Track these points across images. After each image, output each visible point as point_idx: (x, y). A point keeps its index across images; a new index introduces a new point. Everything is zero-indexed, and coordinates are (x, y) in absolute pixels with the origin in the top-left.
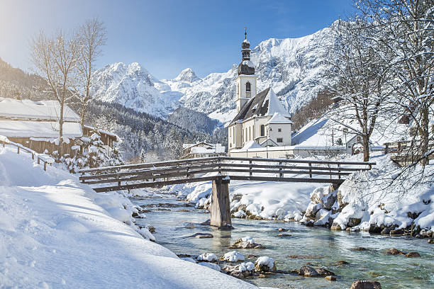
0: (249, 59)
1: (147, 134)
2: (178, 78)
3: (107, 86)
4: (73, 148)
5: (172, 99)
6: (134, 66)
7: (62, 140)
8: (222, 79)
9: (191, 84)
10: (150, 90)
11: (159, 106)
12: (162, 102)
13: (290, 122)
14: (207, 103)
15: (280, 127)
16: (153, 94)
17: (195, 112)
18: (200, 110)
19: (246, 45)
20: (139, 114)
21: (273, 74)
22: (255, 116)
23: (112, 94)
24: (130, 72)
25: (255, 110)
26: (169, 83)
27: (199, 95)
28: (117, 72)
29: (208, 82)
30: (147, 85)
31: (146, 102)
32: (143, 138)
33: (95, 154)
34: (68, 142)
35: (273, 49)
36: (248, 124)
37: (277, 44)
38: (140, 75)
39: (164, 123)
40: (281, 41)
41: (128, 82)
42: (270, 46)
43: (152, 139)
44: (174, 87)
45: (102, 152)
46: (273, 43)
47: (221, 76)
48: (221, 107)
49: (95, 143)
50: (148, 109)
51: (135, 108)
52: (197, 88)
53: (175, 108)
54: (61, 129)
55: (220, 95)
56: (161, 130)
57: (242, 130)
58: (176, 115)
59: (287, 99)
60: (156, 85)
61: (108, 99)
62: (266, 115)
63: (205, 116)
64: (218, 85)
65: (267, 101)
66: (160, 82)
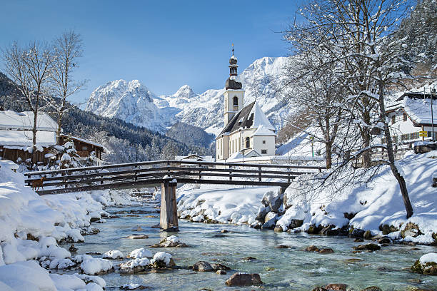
0: (236, 75)
1: (144, 147)
2: (177, 94)
3: (109, 102)
4: (47, 156)
5: (170, 114)
6: (135, 83)
7: (35, 148)
8: (218, 95)
9: (189, 100)
10: (149, 105)
11: (158, 121)
12: (161, 117)
13: (274, 134)
14: (204, 118)
15: (264, 139)
16: (152, 109)
17: (192, 127)
18: (197, 125)
19: (234, 61)
20: (138, 128)
21: (267, 91)
22: (241, 128)
23: (114, 110)
24: (131, 88)
25: (240, 123)
26: (168, 99)
27: (197, 110)
28: (118, 89)
29: (205, 98)
30: (147, 101)
31: (146, 117)
32: (141, 150)
33: (68, 162)
34: (42, 150)
35: (267, 67)
36: (235, 136)
37: (271, 63)
38: (140, 91)
39: (161, 137)
40: (274, 60)
41: (129, 98)
42: (264, 64)
43: (149, 152)
44: (173, 103)
45: (75, 160)
46: (267, 61)
47: (217, 93)
48: (217, 122)
49: (68, 151)
50: (147, 124)
51: (135, 123)
52: (195, 104)
53: (173, 123)
54: (35, 138)
55: (217, 110)
56: (158, 144)
57: (229, 142)
58: (174, 129)
59: (280, 115)
60: (155, 101)
61: (108, 114)
62: (251, 127)
63: (202, 130)
64: (214, 101)
65: (253, 114)
66: (159, 99)
